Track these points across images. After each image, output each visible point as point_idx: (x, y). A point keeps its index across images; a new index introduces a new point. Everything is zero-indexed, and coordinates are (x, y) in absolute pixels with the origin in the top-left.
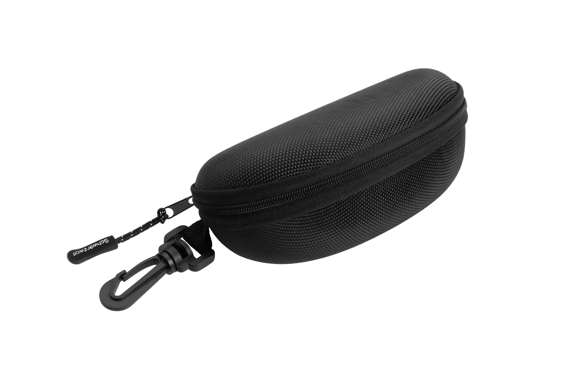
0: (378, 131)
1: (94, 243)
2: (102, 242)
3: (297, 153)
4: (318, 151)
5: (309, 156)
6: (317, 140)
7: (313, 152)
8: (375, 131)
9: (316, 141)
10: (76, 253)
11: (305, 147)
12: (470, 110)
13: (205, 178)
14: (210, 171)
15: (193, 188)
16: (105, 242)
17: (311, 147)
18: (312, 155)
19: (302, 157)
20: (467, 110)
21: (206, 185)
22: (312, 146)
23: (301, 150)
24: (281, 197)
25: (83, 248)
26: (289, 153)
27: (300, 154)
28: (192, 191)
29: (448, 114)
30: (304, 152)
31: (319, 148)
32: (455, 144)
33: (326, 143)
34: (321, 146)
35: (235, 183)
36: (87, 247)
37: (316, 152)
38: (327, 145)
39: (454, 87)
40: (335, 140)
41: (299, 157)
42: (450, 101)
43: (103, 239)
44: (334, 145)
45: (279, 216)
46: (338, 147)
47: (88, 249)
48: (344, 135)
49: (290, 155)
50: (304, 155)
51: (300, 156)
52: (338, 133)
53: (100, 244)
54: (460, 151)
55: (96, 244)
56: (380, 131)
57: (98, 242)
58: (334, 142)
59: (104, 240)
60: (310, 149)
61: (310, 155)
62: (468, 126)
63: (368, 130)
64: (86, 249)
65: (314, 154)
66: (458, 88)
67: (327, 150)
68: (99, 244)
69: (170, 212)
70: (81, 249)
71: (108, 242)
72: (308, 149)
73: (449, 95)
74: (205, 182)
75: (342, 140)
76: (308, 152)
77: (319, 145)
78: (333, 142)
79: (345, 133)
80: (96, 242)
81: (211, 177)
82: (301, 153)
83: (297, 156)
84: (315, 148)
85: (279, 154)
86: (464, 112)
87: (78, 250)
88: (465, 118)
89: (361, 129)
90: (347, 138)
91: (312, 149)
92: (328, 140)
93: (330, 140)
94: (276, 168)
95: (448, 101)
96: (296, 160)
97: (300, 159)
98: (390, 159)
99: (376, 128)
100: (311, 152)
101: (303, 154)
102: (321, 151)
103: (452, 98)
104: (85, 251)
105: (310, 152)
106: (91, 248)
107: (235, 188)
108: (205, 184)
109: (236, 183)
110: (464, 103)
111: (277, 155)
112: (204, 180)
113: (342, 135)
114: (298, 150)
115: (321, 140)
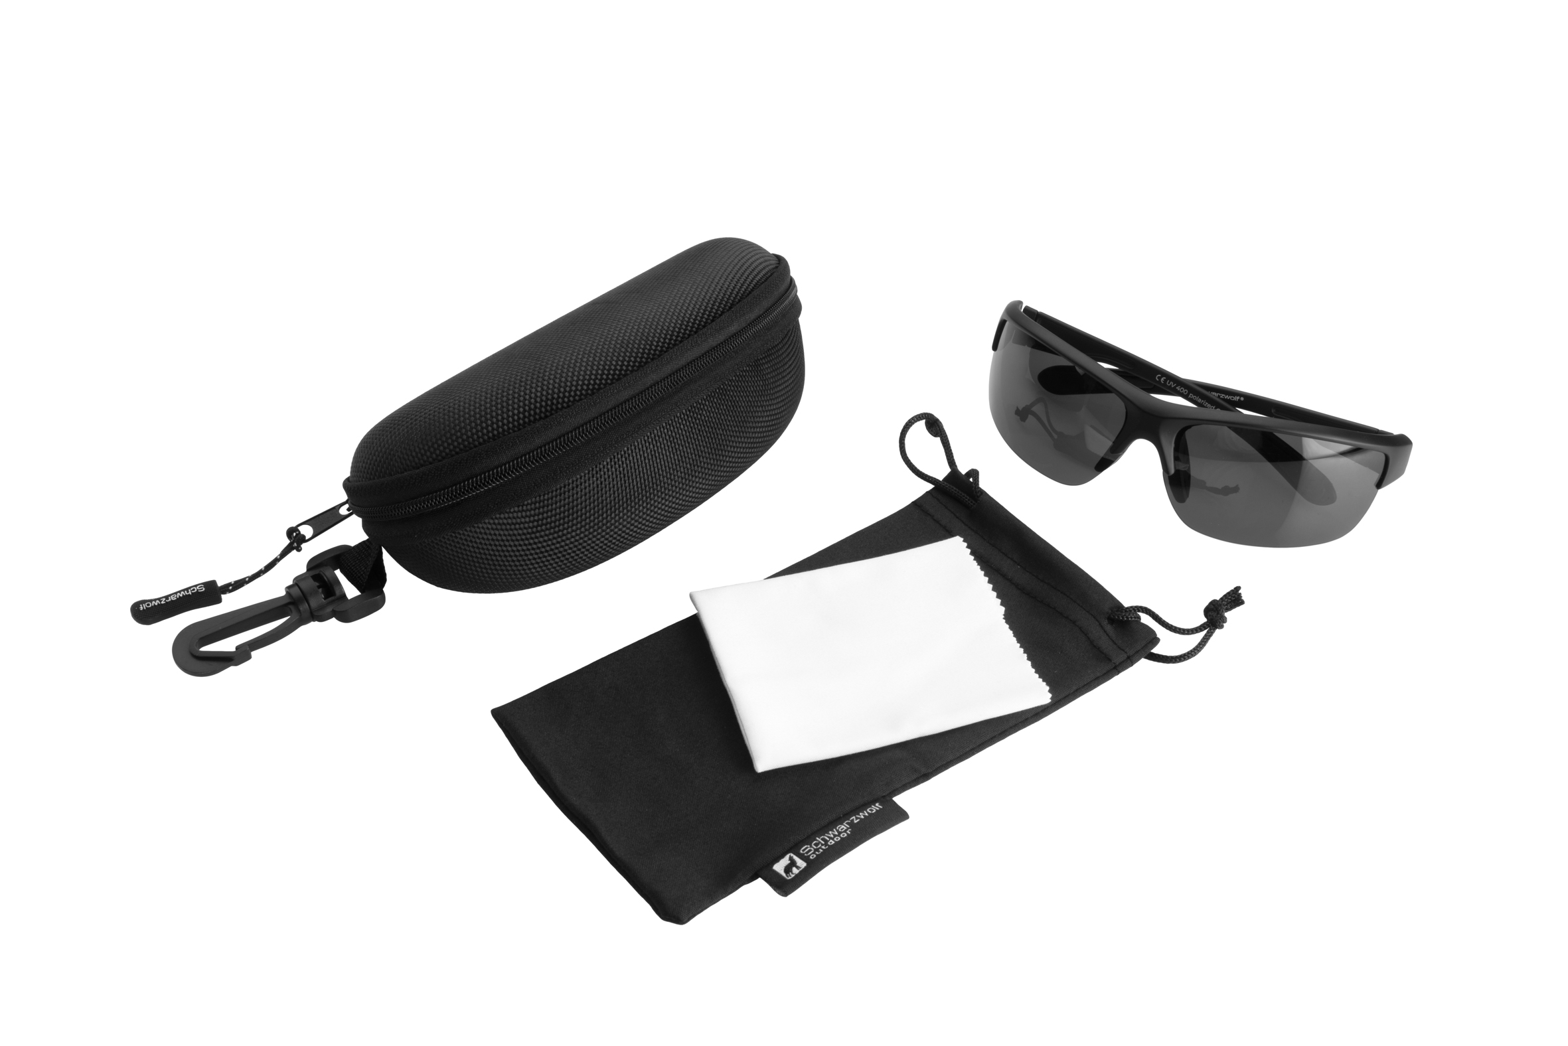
0: (649, 342)
1: (180, 592)
2: (194, 590)
3: (516, 395)
4: (551, 387)
5: (536, 396)
6: (548, 370)
7: (543, 389)
8: (643, 342)
9: (545, 371)
10: (145, 606)
11: (529, 382)
12: (802, 293)
13: (365, 461)
14: (372, 448)
15: (348, 485)
16: (198, 590)
17: (538, 381)
18: (542, 395)
19: (525, 399)
20: (798, 294)
21: (368, 473)
22: (540, 379)
23: (523, 389)
24: (497, 471)
25: (159, 599)
26: (503, 396)
27: (521, 396)
28: (345, 490)
29: (766, 304)
30: (528, 392)
31: (551, 382)
32: (783, 353)
33: (562, 372)
34: (555, 377)
35: (416, 460)
36: (167, 597)
37: (548, 388)
38: (564, 375)
39: (770, 260)
40: (578, 365)
41: (520, 401)
42: (765, 281)
43: (196, 586)
44: (576, 373)
45: (497, 504)
46: (584, 376)
47: (168, 599)
48: (592, 355)
49: (505, 399)
50: (527, 397)
51: (522, 399)
52: (581, 353)
53: (190, 593)
54: (794, 365)
55: (182, 592)
56: (652, 342)
57: (187, 589)
58: (577, 369)
59: (198, 587)
60: (537, 385)
61: (539, 394)
62: (803, 320)
63: (631, 342)
64: (164, 599)
65: (544, 393)
66: (780, 264)
67: (565, 383)
68: (188, 592)
69: (307, 531)
70: (155, 600)
71: (204, 589)
72: (534, 385)
73: (764, 272)
74: (365, 468)
75: (590, 363)
76: (533, 390)
77: (552, 377)
78: (574, 369)
79: (593, 352)
80: (184, 590)
81: (374, 458)
82: (522, 394)
83: (516, 400)
84: (545, 383)
85: (485, 401)
86: (794, 298)
87: (151, 601)
88: (796, 307)
89: (619, 342)
90: (597, 359)
91: (540, 384)
92: (566, 366)
93: (569, 366)
94: (484, 425)
95: (763, 282)
96: (516, 406)
97: (521, 404)
98: (675, 386)
99: (644, 338)
100: (539, 389)
101: (526, 395)
102: (556, 385)
103: (769, 276)
104: (162, 603)
105: (537, 391)
106: (173, 598)
107: (418, 468)
108: (366, 471)
109: (419, 459)
110: (791, 284)
111: (483, 403)
112: (364, 465)
113: (589, 356)
114: (517, 390)
115: (554, 368)
